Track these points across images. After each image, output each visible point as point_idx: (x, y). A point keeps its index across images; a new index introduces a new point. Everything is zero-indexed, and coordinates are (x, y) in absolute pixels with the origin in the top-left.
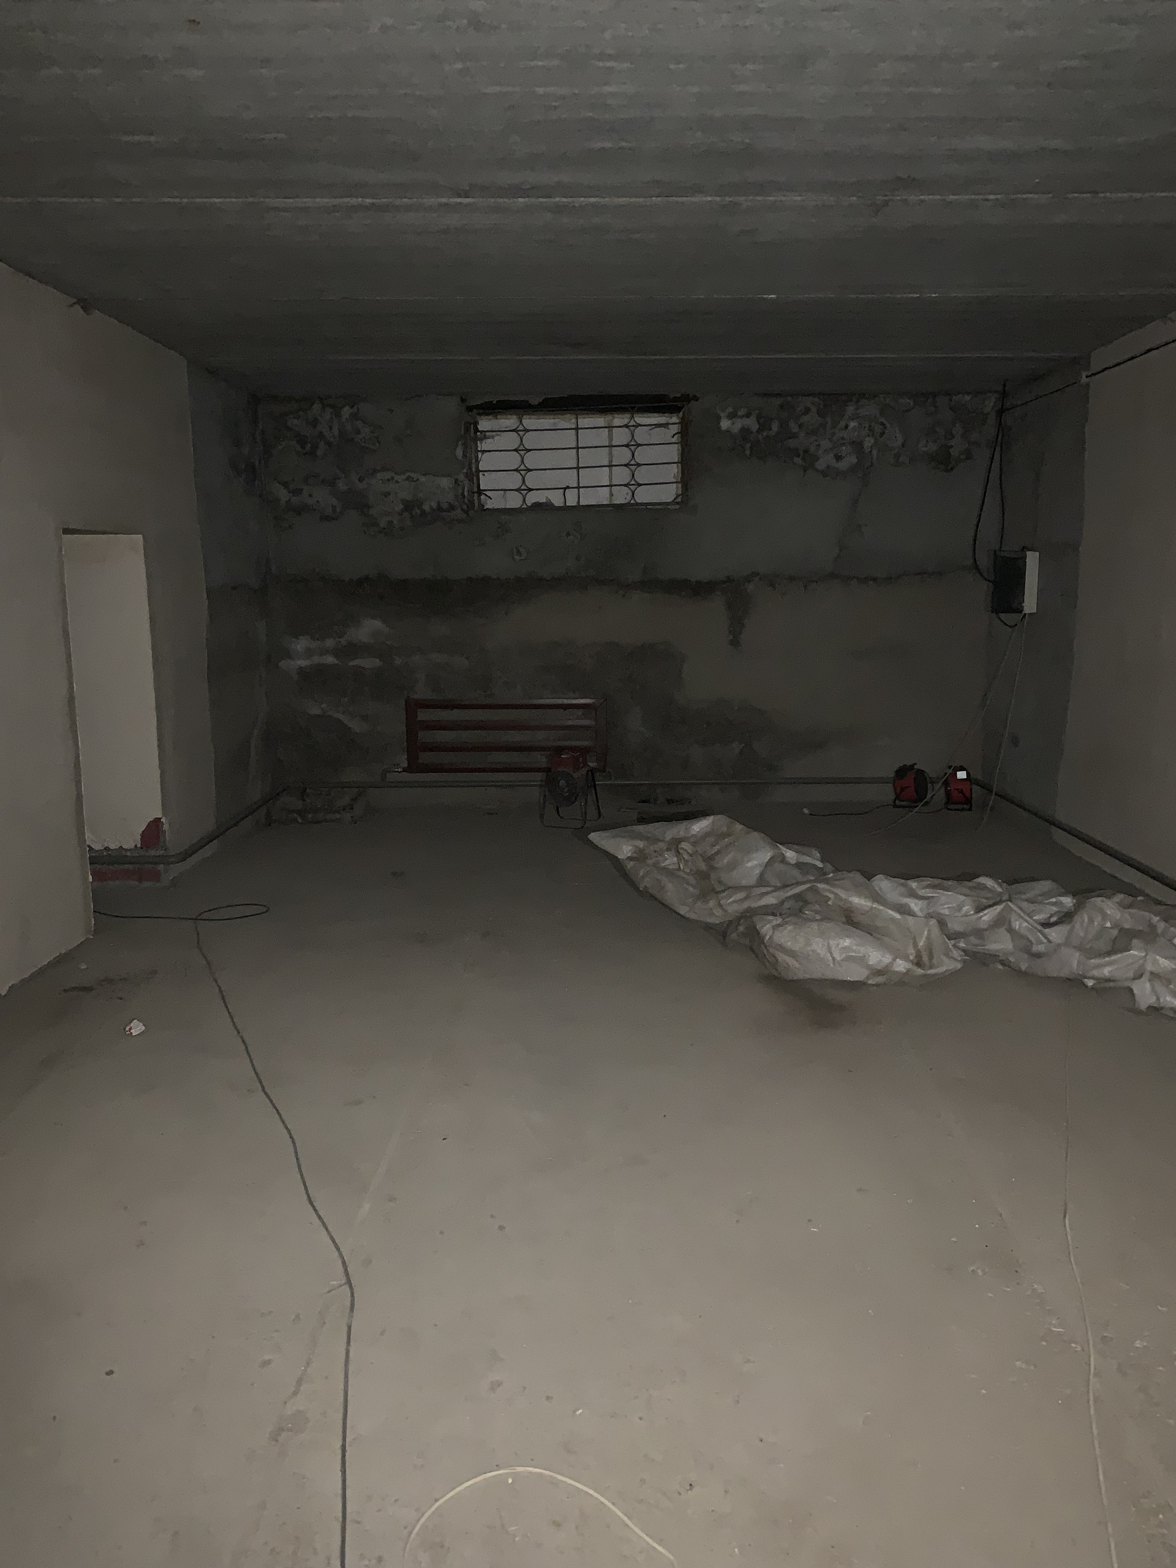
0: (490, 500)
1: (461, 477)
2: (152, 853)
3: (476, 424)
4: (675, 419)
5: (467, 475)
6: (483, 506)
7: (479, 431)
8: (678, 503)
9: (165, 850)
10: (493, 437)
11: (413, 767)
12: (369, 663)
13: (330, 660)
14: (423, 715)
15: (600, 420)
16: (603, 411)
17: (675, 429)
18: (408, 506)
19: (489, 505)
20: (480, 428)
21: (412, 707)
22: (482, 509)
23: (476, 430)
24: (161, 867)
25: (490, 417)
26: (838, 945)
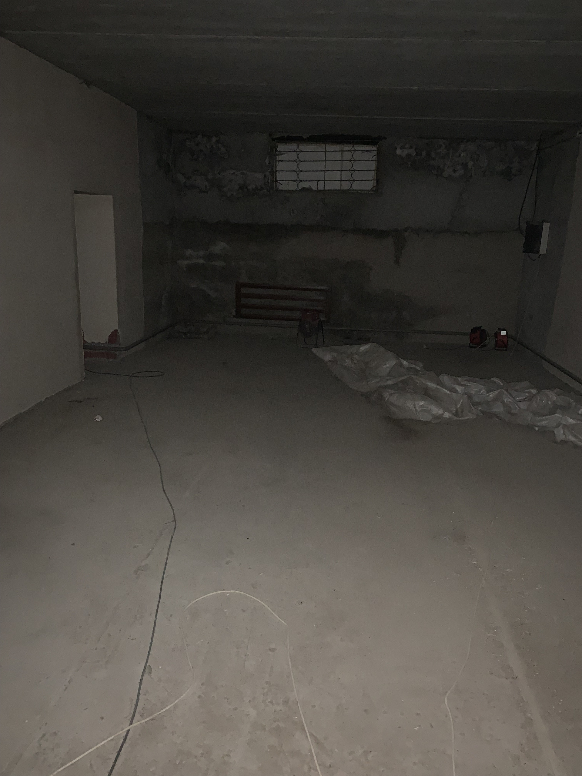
0: (281, 186)
1: (267, 174)
2: (113, 346)
3: (276, 147)
4: (375, 148)
5: (270, 172)
6: (278, 188)
7: (277, 151)
8: (373, 191)
9: (119, 344)
10: (284, 154)
11: (238, 315)
12: (220, 264)
13: (201, 261)
14: (244, 290)
15: (337, 147)
16: (339, 143)
17: (375, 153)
18: (242, 187)
19: (281, 188)
20: (278, 149)
21: (239, 286)
22: (278, 190)
23: (276, 151)
24: (117, 352)
25: (283, 144)
26: (418, 404)
